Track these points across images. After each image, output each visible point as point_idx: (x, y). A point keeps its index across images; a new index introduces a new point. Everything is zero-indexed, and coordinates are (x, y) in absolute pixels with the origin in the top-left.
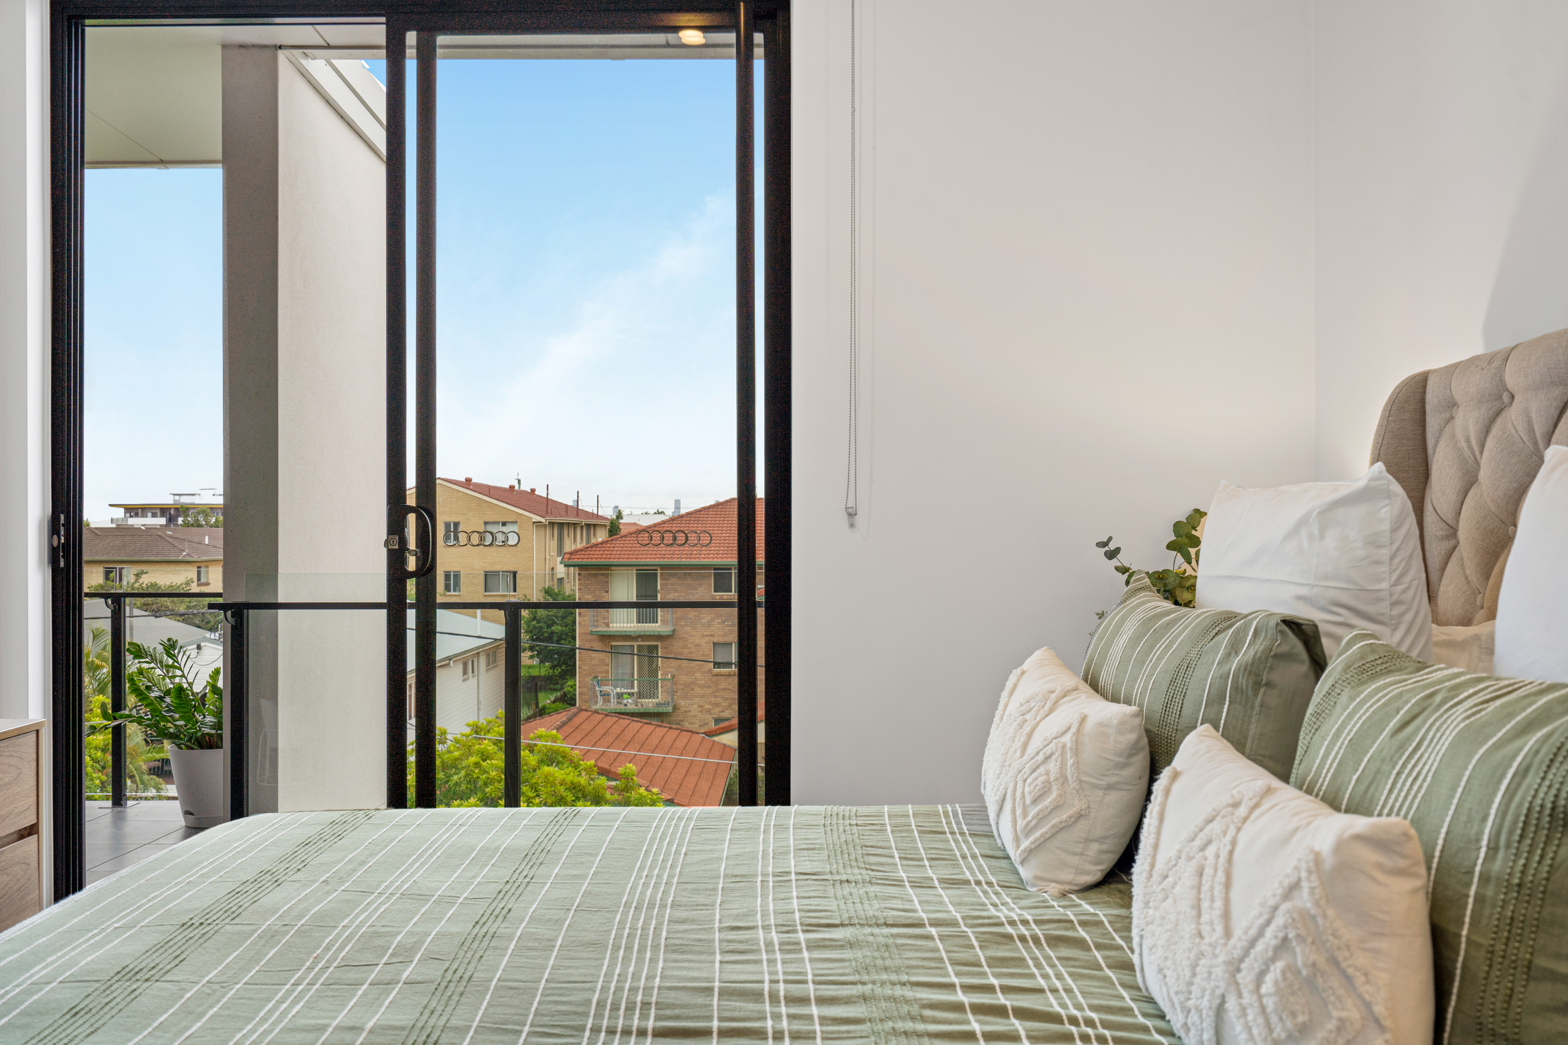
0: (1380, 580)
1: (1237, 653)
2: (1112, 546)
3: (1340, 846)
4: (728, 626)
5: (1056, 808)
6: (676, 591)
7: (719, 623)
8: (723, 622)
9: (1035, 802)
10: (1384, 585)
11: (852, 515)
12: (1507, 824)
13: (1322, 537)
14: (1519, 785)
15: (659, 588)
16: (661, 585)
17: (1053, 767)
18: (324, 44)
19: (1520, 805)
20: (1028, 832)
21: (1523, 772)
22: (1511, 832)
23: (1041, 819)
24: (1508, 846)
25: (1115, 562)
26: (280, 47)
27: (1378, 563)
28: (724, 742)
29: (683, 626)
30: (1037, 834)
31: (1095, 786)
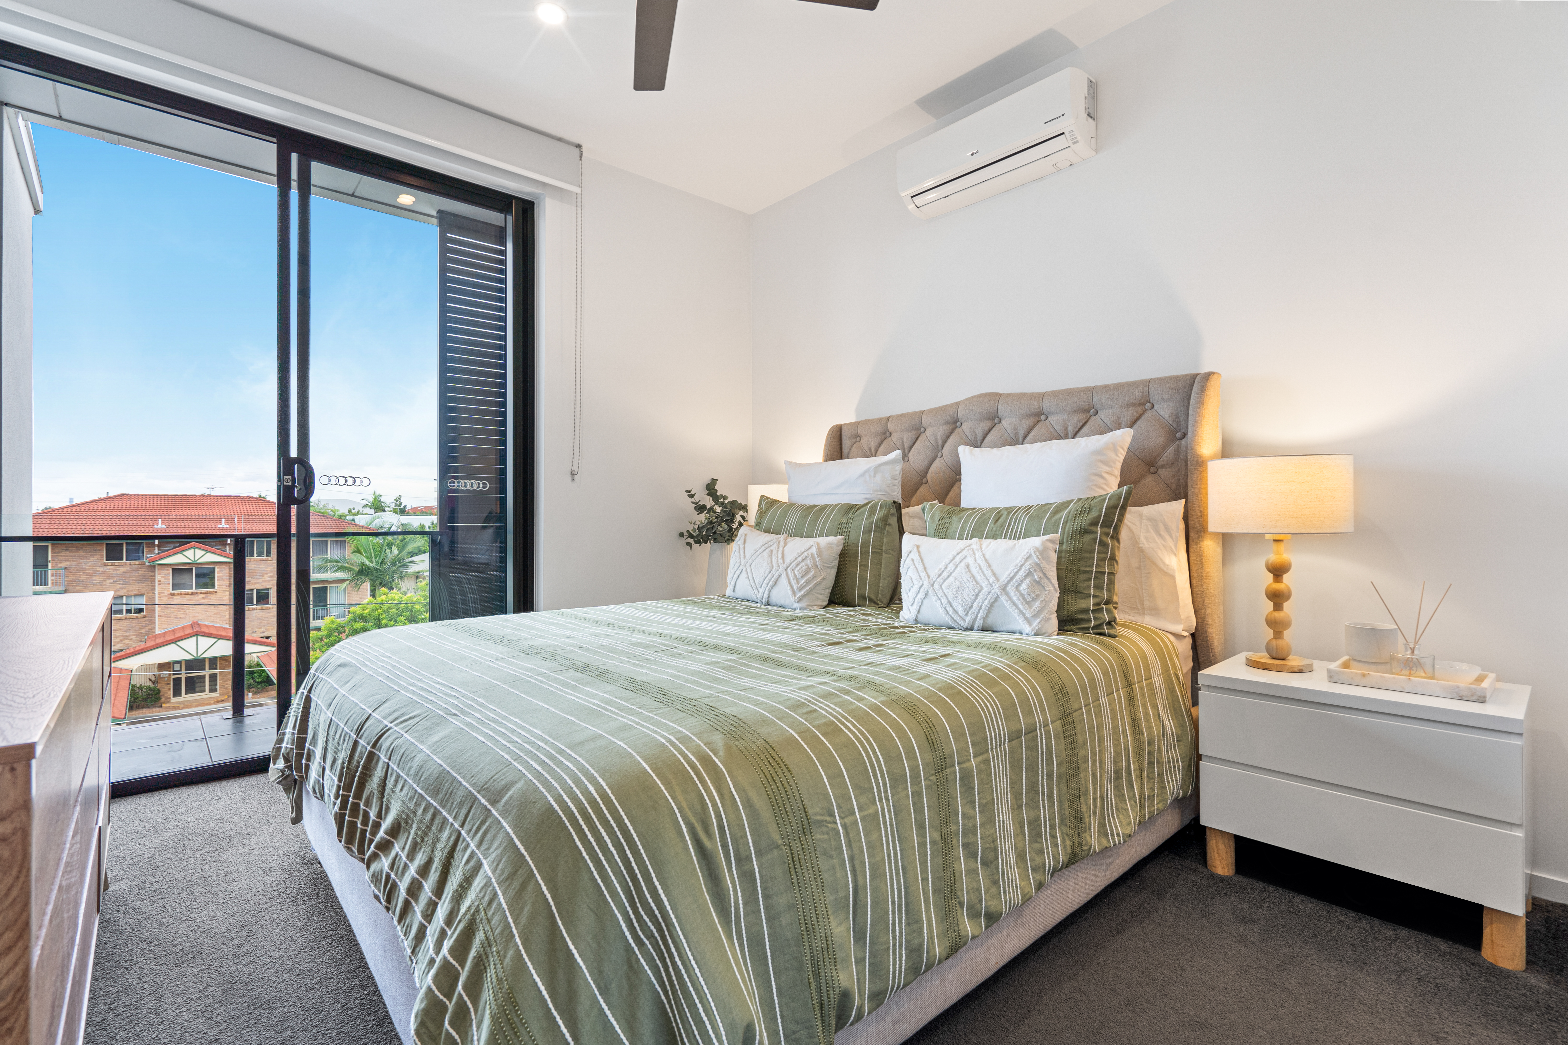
0: (894, 492)
1: (874, 514)
2: (693, 493)
3: (1043, 543)
4: (120, 584)
5: (814, 577)
6: (67, 561)
7: (110, 583)
8: (115, 582)
9: (802, 577)
10: (895, 493)
11: (573, 474)
12: (1065, 536)
13: (875, 477)
14: (1066, 526)
15: (50, 558)
16: (52, 556)
17: (809, 562)
18: (57, 115)
19: (1068, 531)
20: (801, 588)
21: (1066, 522)
22: (1067, 538)
23: (808, 582)
24: (1067, 542)
25: (692, 500)
26: (6, 104)
27: (894, 485)
28: (120, 666)
29: (75, 586)
30: (805, 590)
31: (828, 567)
